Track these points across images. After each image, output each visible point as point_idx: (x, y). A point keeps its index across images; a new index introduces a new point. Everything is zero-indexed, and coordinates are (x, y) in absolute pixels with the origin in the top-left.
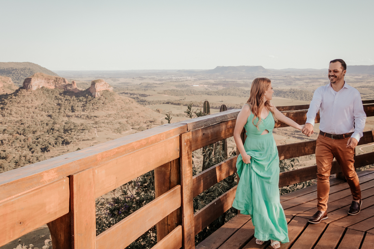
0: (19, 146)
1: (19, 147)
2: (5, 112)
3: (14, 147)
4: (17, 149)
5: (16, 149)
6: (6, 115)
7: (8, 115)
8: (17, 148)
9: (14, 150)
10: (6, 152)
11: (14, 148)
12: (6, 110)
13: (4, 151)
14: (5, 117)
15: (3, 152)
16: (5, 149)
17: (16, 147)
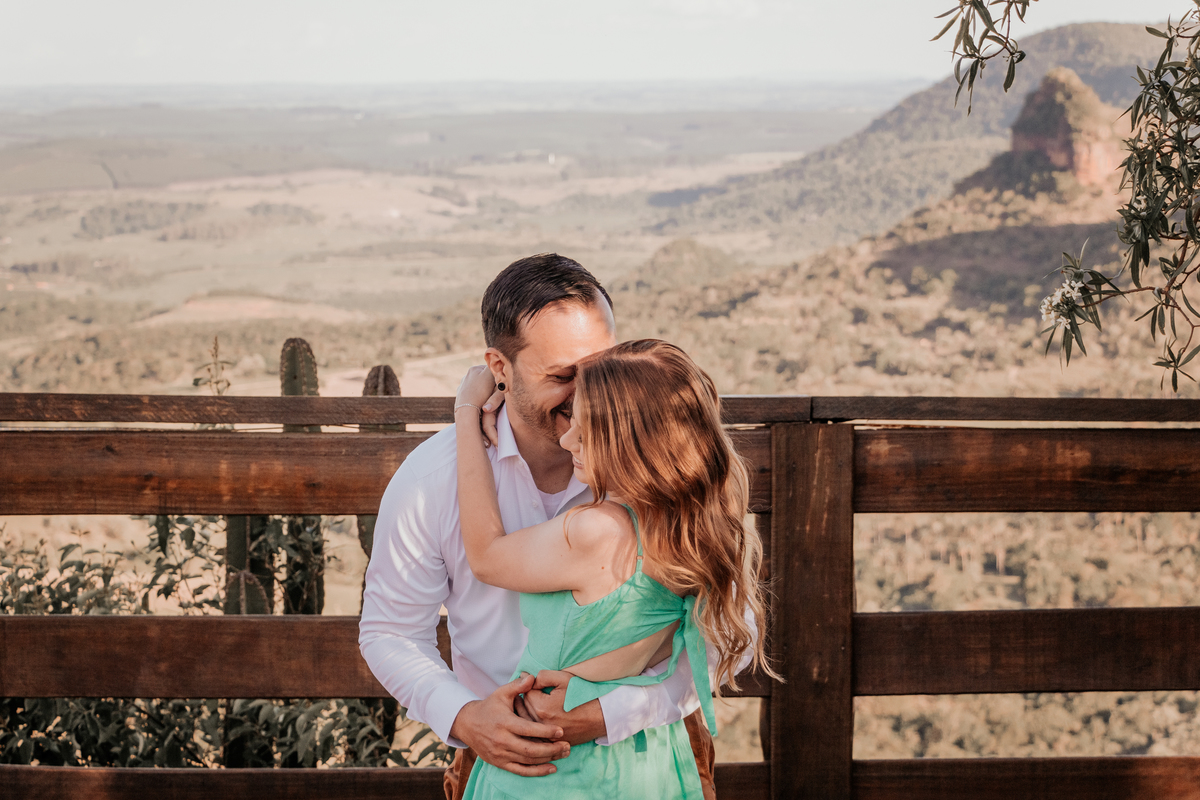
0: (1182, 542)
1: (1180, 550)
2: (1123, 326)
3: (1153, 543)
4: (1167, 562)
5: (1163, 557)
6: (1123, 350)
7: (1137, 347)
8: (1171, 554)
9: (1154, 565)
10: (1111, 570)
11: (1157, 553)
12: (1124, 315)
13: (1101, 565)
14: (1118, 360)
15: (1089, 571)
16: (1104, 556)
17: (1164, 549)
